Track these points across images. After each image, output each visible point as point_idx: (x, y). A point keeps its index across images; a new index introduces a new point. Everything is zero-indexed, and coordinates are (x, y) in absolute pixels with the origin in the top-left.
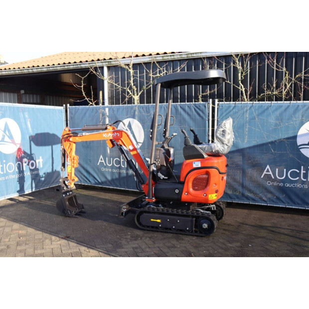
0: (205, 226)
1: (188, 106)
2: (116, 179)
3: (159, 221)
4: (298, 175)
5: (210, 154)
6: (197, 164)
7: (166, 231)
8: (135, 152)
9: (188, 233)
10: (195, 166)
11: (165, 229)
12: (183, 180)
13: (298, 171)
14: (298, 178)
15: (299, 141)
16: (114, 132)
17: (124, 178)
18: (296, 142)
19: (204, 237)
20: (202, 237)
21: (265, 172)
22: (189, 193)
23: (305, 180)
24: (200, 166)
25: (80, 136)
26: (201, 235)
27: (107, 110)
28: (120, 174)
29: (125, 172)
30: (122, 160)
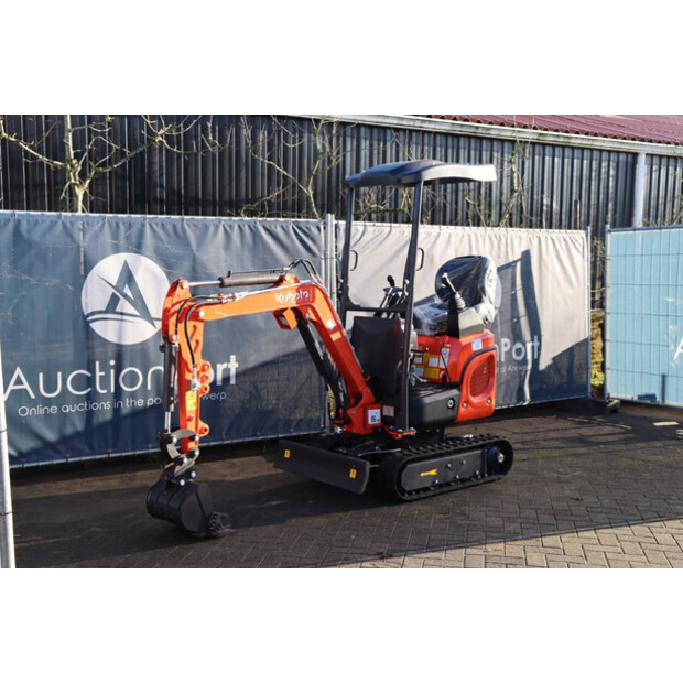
0: (502, 457)
1: (282, 227)
2: (77, 435)
3: (433, 472)
6: (477, 344)
7: (444, 490)
8: (338, 335)
9: (475, 482)
12: (460, 379)
16: (297, 289)
17: (104, 426)
22: (469, 403)
24: (480, 347)
25: (225, 303)
26: (495, 477)
28: (89, 414)
29: (107, 406)
30: (99, 374)
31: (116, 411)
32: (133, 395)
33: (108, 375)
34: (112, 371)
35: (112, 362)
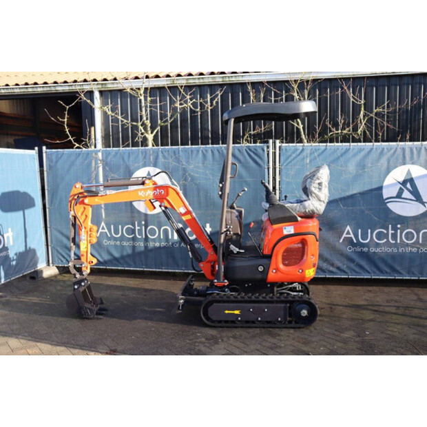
0: (304, 313)
1: (239, 150)
2: (129, 256)
3: (237, 312)
4: (386, 236)
5: (303, 215)
6: (289, 230)
7: (248, 325)
8: (188, 217)
9: (279, 325)
10: (286, 232)
11: (247, 323)
12: (270, 253)
13: (385, 232)
14: (385, 240)
15: (386, 194)
16: (155, 189)
17: (140, 253)
18: (381, 195)
19: (303, 328)
20: (299, 328)
21: (344, 235)
22: (278, 270)
23: (394, 242)
24: (292, 232)
25: (102, 196)
26: (298, 325)
27: (100, 154)
28: (134, 247)
29: (142, 244)
30: (137, 228)
31: (146, 247)
32: (154, 240)
33: (141, 229)
34: (143, 227)
35: (143, 223)
